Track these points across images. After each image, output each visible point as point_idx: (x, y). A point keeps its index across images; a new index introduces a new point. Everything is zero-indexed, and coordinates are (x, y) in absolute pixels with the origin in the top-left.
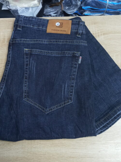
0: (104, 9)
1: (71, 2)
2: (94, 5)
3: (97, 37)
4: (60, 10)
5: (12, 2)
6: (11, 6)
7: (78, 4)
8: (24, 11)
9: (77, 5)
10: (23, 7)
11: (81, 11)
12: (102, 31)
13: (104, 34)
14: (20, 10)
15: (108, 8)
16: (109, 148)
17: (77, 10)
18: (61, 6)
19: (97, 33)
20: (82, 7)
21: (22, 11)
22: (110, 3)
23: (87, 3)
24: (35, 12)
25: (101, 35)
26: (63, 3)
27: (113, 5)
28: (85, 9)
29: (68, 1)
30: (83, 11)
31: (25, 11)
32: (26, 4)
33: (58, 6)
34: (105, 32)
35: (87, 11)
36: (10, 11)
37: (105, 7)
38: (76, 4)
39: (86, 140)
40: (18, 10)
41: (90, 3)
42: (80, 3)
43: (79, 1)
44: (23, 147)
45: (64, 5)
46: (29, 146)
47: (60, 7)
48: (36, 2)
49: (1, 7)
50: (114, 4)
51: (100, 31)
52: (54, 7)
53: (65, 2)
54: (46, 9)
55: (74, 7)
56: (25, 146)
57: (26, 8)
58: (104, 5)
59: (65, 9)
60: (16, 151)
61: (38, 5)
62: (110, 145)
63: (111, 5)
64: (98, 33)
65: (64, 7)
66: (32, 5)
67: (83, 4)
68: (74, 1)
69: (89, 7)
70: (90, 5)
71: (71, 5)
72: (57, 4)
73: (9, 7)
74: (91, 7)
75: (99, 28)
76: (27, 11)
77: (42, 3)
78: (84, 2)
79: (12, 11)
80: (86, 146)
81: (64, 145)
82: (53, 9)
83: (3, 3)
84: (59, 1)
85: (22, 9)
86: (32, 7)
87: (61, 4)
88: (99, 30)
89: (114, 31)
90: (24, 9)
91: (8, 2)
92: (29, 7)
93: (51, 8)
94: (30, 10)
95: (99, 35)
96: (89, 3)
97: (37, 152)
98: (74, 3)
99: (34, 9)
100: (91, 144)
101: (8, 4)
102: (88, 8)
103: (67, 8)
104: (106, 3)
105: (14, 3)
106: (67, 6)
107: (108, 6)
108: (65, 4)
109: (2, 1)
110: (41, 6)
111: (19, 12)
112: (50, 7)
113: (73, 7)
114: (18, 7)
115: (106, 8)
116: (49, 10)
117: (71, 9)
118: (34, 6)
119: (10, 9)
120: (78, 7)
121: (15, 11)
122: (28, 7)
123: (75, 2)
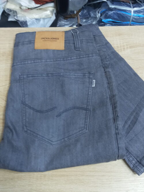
0: (129, 22)
1: (89, 14)
2: (116, 17)
3: (123, 50)
4: (76, 23)
5: (20, 12)
6: (19, 17)
7: (98, 16)
8: (34, 23)
9: (96, 18)
10: (33, 18)
11: (101, 24)
12: (128, 43)
13: (130, 47)
14: (30, 21)
15: (133, 21)
16: (139, 186)
17: (96, 23)
18: (77, 18)
19: (122, 46)
20: (102, 20)
21: (31, 22)
22: (135, 15)
23: (108, 15)
24: (47, 23)
25: (127, 48)
26: (80, 15)
27: (139, 18)
28: (105, 22)
29: (86, 13)
30: (103, 24)
31: (36, 23)
32: (37, 14)
33: (73, 18)
34: (132, 45)
35: (108, 24)
36: (18, 22)
37: (129, 21)
38: (94, 16)
39: (110, 176)
40: (28, 21)
41: (112, 15)
42: (100, 15)
43: (99, 12)
44: (30, 183)
45: (81, 17)
46: (38, 183)
47: (76, 20)
48: (48, 13)
49: (8, 18)
50: (140, 16)
51: (126, 44)
52: (69, 19)
53: (82, 14)
54: (60, 21)
55: (93, 19)
56: (33, 182)
57: (36, 19)
58: (127, 18)
59: (82, 23)
60: (22, 189)
61: (51, 16)
62: (140, 182)
63: (136, 17)
64: (124, 46)
65: (80, 20)
66: (43, 16)
67: (103, 16)
68: (92, 13)
69: (110, 20)
70: (112, 18)
71: (89, 17)
72: (73, 16)
73: (17, 17)
74: (112, 20)
75: (125, 40)
76: (38, 23)
77: (55, 14)
78: (104, 14)
79: (20, 22)
80: (110, 184)
81: (82, 182)
82: (68, 22)
83: (10, 13)
84: (75, 13)
85: (32, 21)
86: (44, 19)
87: (77, 16)
88: (124, 43)
89: (142, 43)
90: (34, 20)
91: (16, 12)
92: (41, 19)
93: (66, 20)
94: (42, 22)
95: (124, 48)
96: (110, 15)
97: (48, 190)
98: (92, 15)
99: (46, 20)
100: (116, 181)
101: (15, 14)
102: (108, 21)
103: (84, 21)
104: (130, 16)
105: (23, 13)
106: (84, 18)
107: (133, 19)
108: (83, 17)
109: (8, 11)
110: (54, 18)
111: (28, 24)
112: (64, 19)
113: (91, 20)
114: (27, 17)
115: (131, 21)
116: (63, 22)
117: (89, 21)
118: (46, 17)
119: (18, 20)
120: (98, 20)
121: (24, 22)
122: (39, 18)
123: (94, 14)
